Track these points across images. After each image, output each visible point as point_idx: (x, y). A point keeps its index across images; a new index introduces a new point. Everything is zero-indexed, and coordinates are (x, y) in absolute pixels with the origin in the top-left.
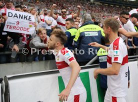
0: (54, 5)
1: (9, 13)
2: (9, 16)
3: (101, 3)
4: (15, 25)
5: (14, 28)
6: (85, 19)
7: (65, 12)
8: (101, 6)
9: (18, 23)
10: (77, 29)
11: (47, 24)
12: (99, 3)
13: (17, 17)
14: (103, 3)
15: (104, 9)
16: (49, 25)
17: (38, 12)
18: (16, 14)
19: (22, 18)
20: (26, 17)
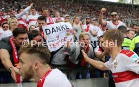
0: (103, 9)
1: (46, 30)
2: (47, 34)
4: (57, 41)
7: (115, 15)
9: (58, 37)
10: (132, 40)
16: (94, 36)
18: (53, 28)
19: (60, 30)
20: (62, 27)
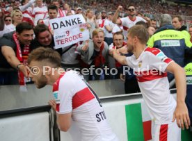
0: (120, 7)
1: (53, 24)
2: (54, 29)
3: (175, 3)
4: (66, 37)
5: (67, 40)
6: (162, 22)
7: (133, 10)
8: (176, 6)
9: (68, 32)
11: (107, 30)
12: (173, 3)
13: (64, 25)
14: (179, 3)
15: (180, 11)
16: (110, 32)
17: (95, 16)
18: (61, 22)
19: (70, 25)
20: (73, 22)
